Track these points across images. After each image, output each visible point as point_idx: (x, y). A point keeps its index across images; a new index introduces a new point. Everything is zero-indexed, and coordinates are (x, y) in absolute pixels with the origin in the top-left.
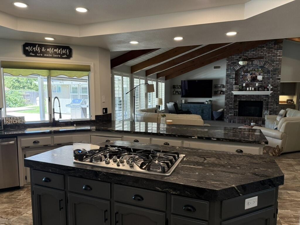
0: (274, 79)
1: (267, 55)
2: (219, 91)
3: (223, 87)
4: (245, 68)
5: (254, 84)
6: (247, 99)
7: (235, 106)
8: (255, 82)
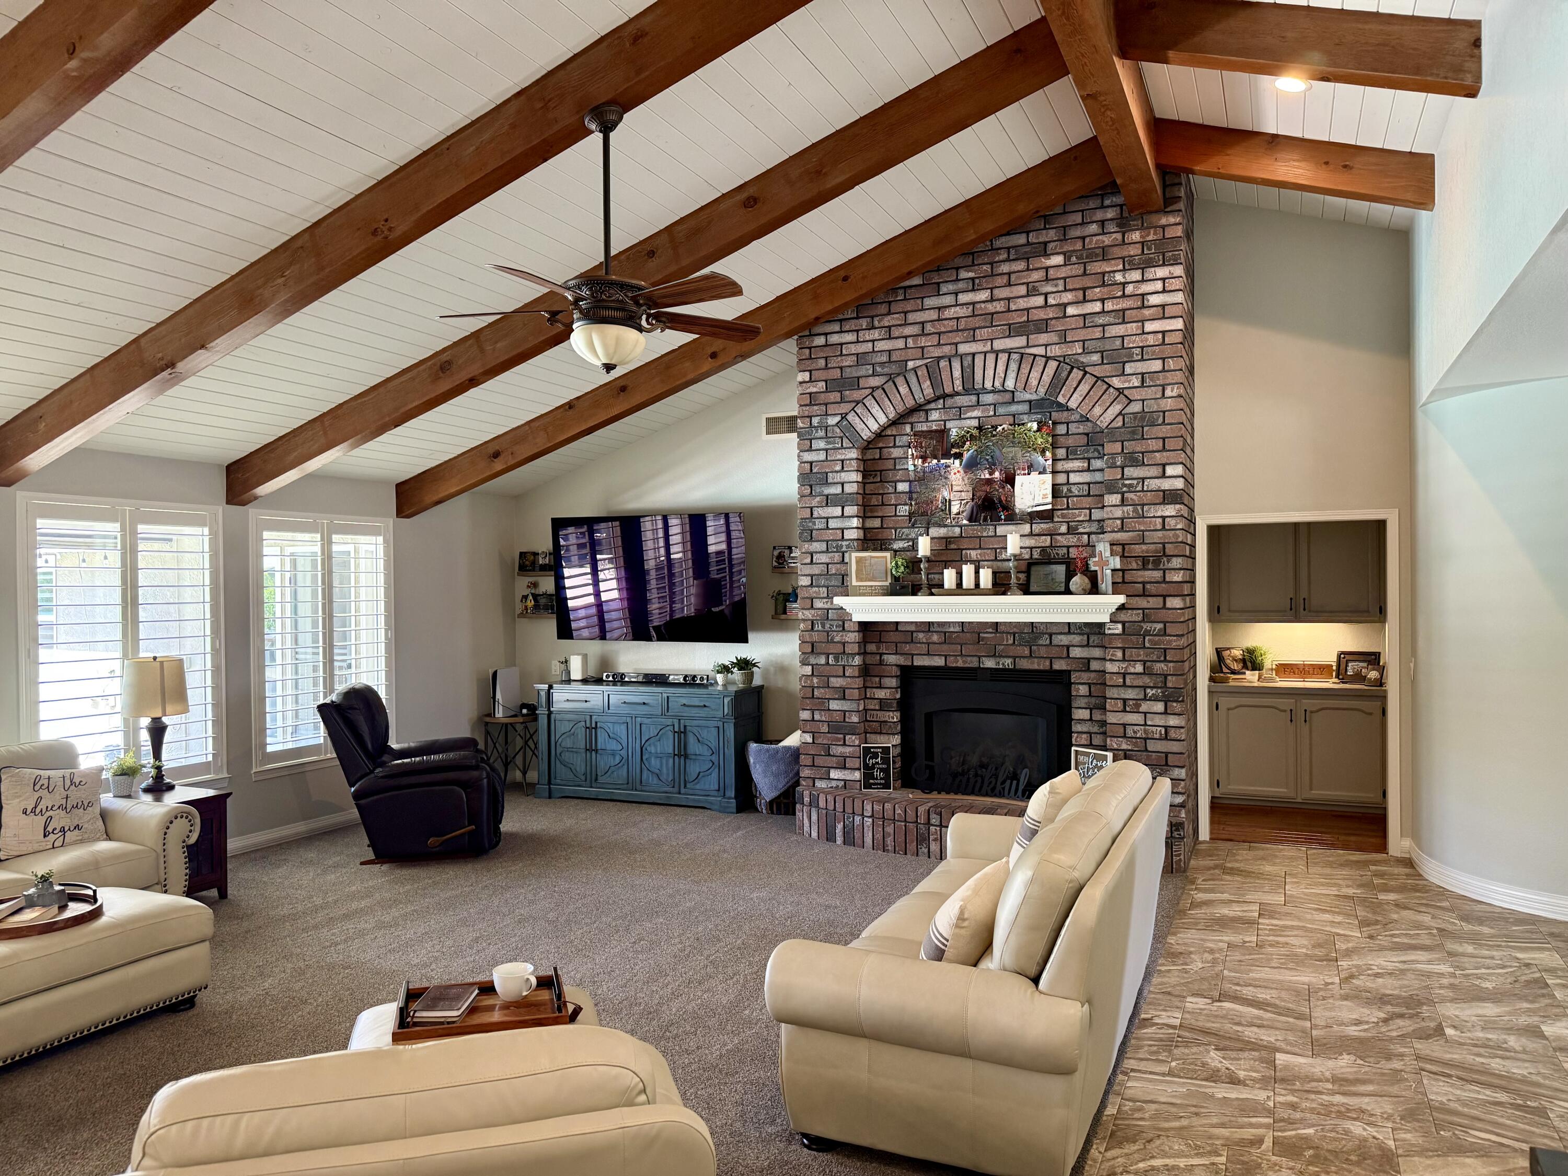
0: (1134, 497)
1: (1071, 311)
4: (930, 419)
5: (995, 536)
6: (952, 658)
7: (877, 707)
8: (1003, 522)
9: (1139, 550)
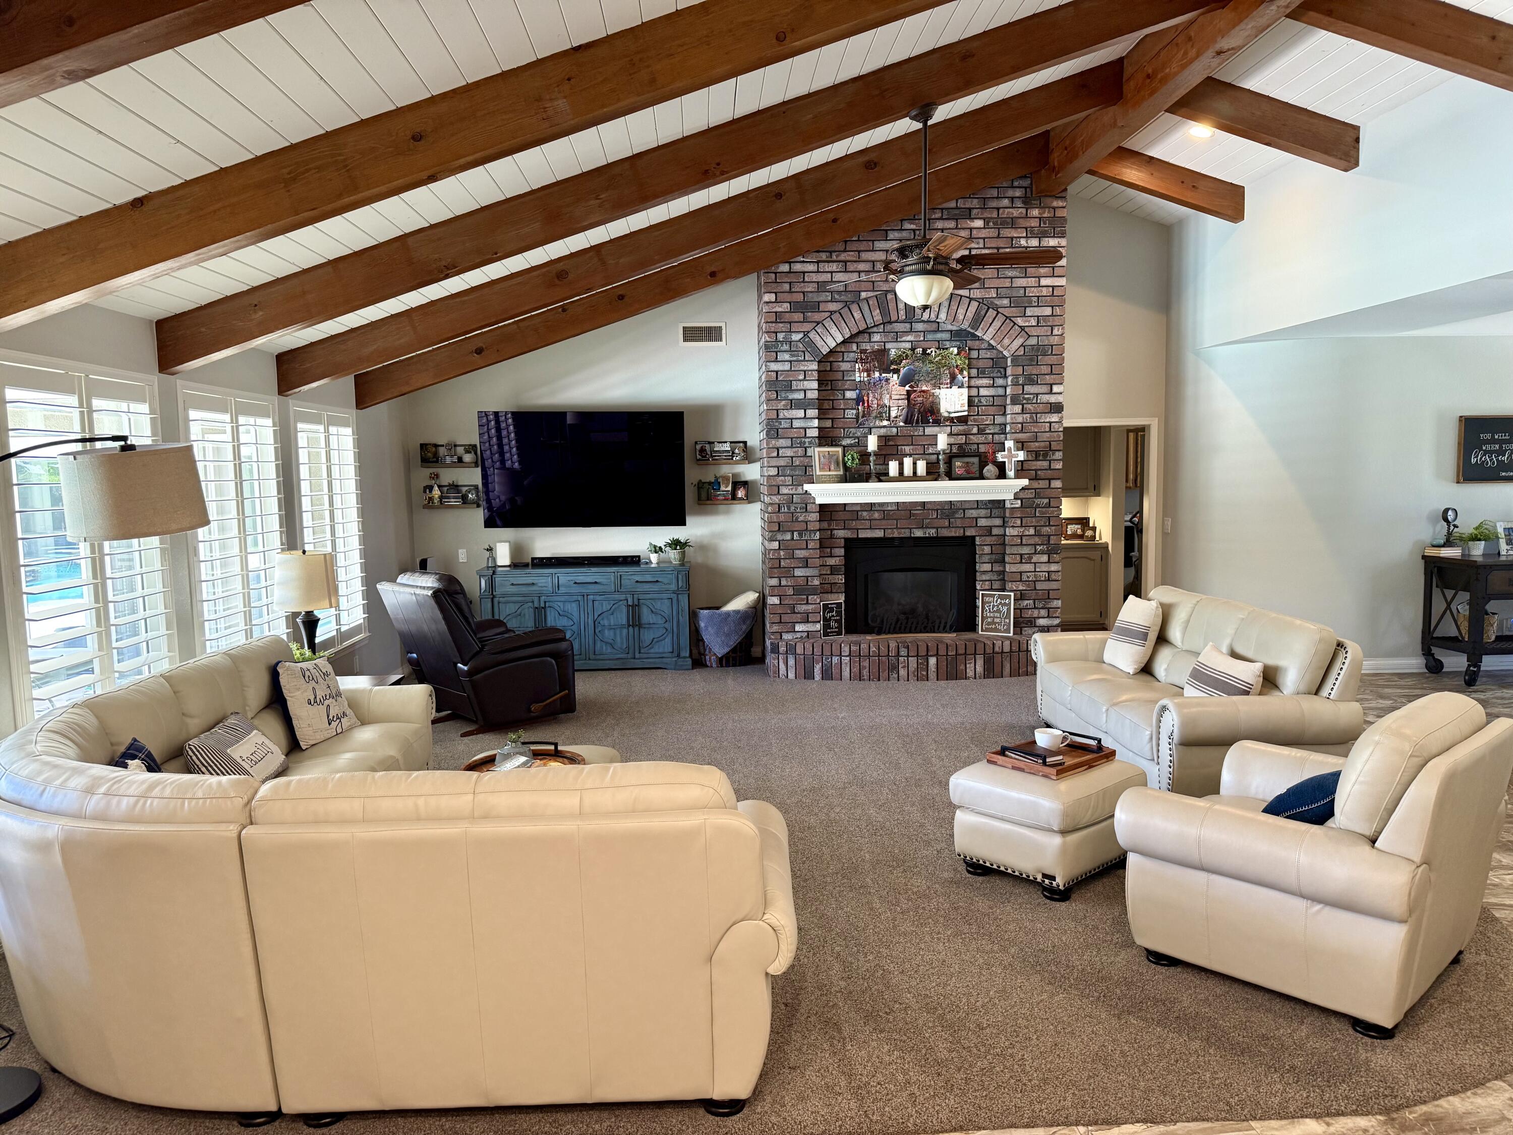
0: (1031, 408)
2: (726, 478)
3: (748, 455)
4: (872, 340)
5: (924, 435)
6: (890, 530)
7: (829, 572)
8: (931, 424)
9: (1034, 446)
